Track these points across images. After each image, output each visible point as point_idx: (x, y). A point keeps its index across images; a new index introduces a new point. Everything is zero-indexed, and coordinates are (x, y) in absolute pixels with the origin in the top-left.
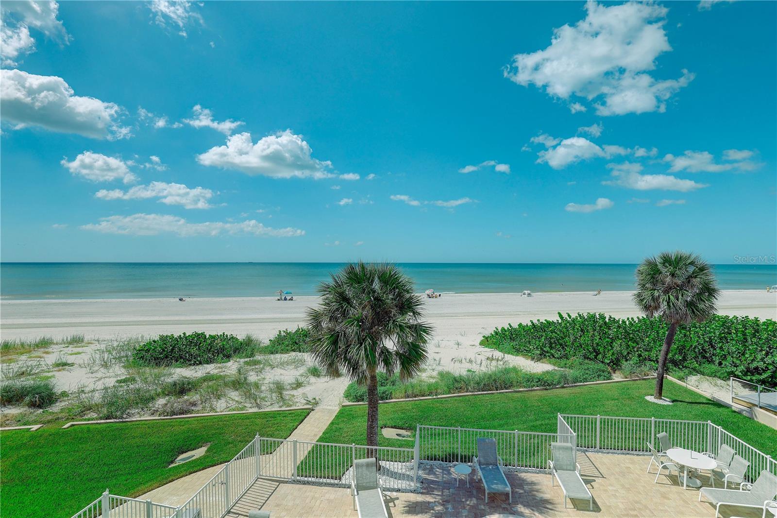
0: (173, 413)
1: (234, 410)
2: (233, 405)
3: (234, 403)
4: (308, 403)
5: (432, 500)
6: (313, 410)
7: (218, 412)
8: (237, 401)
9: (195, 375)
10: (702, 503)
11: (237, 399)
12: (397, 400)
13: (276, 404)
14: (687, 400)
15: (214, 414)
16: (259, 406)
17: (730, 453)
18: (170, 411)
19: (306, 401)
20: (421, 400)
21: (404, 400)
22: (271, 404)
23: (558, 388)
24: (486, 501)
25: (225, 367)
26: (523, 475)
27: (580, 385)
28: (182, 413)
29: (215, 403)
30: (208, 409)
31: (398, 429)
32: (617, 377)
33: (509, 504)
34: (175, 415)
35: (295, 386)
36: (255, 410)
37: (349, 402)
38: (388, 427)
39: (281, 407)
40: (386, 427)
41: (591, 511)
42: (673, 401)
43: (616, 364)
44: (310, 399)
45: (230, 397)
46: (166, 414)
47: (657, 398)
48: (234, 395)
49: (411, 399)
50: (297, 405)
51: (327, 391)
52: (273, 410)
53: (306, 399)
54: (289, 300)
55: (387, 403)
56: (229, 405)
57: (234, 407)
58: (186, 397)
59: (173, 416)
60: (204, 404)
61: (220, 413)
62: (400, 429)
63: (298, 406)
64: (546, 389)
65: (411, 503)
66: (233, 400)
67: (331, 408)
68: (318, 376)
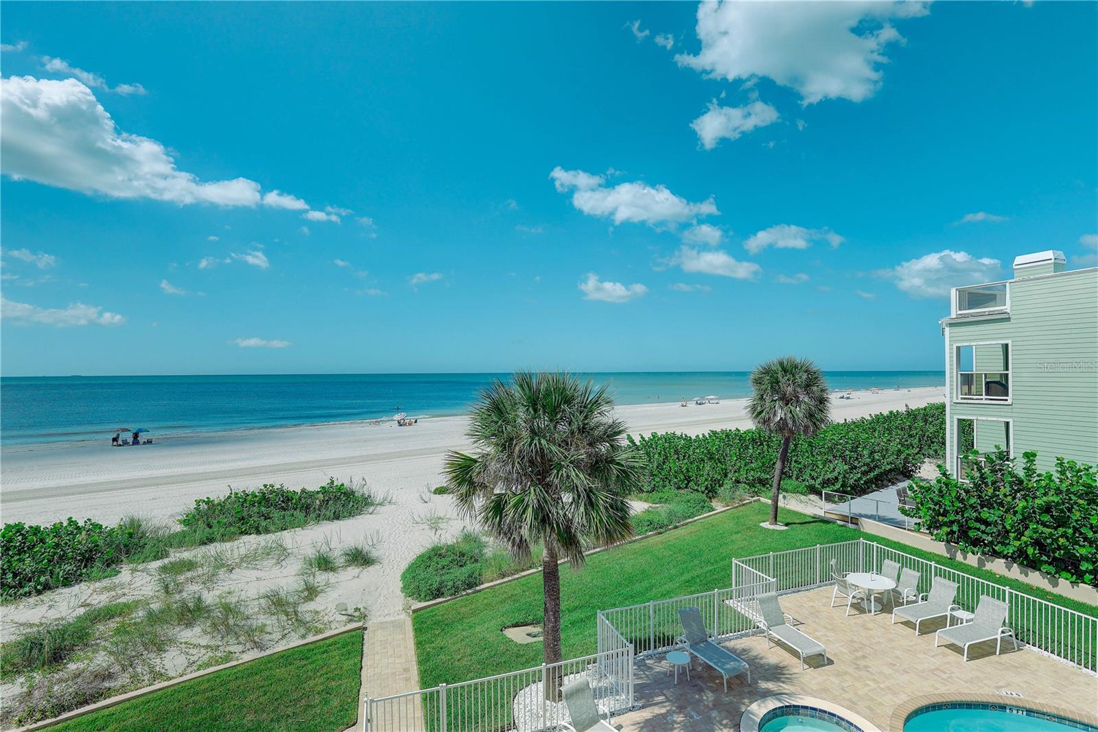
0: (63, 709)
1: (208, 665)
2: (203, 655)
3: (203, 651)
4: (351, 618)
5: (663, 711)
6: (365, 629)
7: (173, 678)
8: (207, 647)
9: (53, 615)
10: (896, 625)
11: (204, 643)
12: (491, 584)
13: (293, 634)
14: (797, 522)
15: (166, 684)
16: (259, 646)
17: (895, 567)
18: (48, 706)
19: (347, 617)
20: (524, 576)
21: (501, 581)
22: (284, 636)
23: (670, 529)
24: (726, 691)
25: (122, 586)
26: (731, 644)
27: (691, 522)
28: (86, 702)
29: (158, 661)
30: (146, 678)
31: (521, 626)
32: (718, 506)
33: (750, 686)
34: (64, 710)
35: (306, 593)
36: (254, 654)
37: (420, 601)
38: (509, 627)
39: (303, 637)
40: (505, 628)
41: (827, 665)
42: (787, 525)
43: (711, 492)
44: (350, 611)
45: (186, 643)
46: (38, 715)
47: (773, 524)
48: (193, 634)
49: (510, 578)
50: (333, 627)
51: (369, 592)
52: (292, 645)
53: (343, 613)
54: (144, 443)
55: (480, 591)
56: (193, 659)
57: (206, 658)
58: (72, 667)
59: (60, 714)
60: (131, 670)
61: (181, 679)
62: (524, 626)
63: (336, 628)
64: (660, 533)
65: (642, 725)
66: (195, 646)
67: (393, 619)
68: (333, 569)
